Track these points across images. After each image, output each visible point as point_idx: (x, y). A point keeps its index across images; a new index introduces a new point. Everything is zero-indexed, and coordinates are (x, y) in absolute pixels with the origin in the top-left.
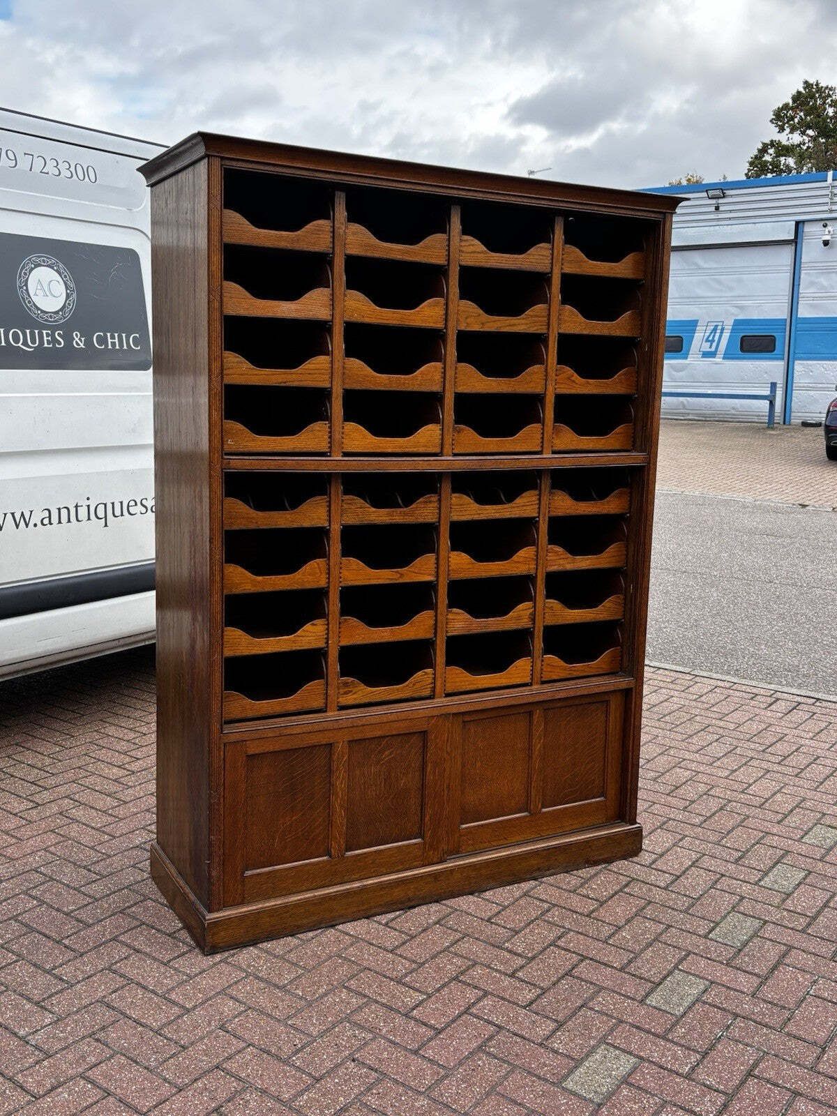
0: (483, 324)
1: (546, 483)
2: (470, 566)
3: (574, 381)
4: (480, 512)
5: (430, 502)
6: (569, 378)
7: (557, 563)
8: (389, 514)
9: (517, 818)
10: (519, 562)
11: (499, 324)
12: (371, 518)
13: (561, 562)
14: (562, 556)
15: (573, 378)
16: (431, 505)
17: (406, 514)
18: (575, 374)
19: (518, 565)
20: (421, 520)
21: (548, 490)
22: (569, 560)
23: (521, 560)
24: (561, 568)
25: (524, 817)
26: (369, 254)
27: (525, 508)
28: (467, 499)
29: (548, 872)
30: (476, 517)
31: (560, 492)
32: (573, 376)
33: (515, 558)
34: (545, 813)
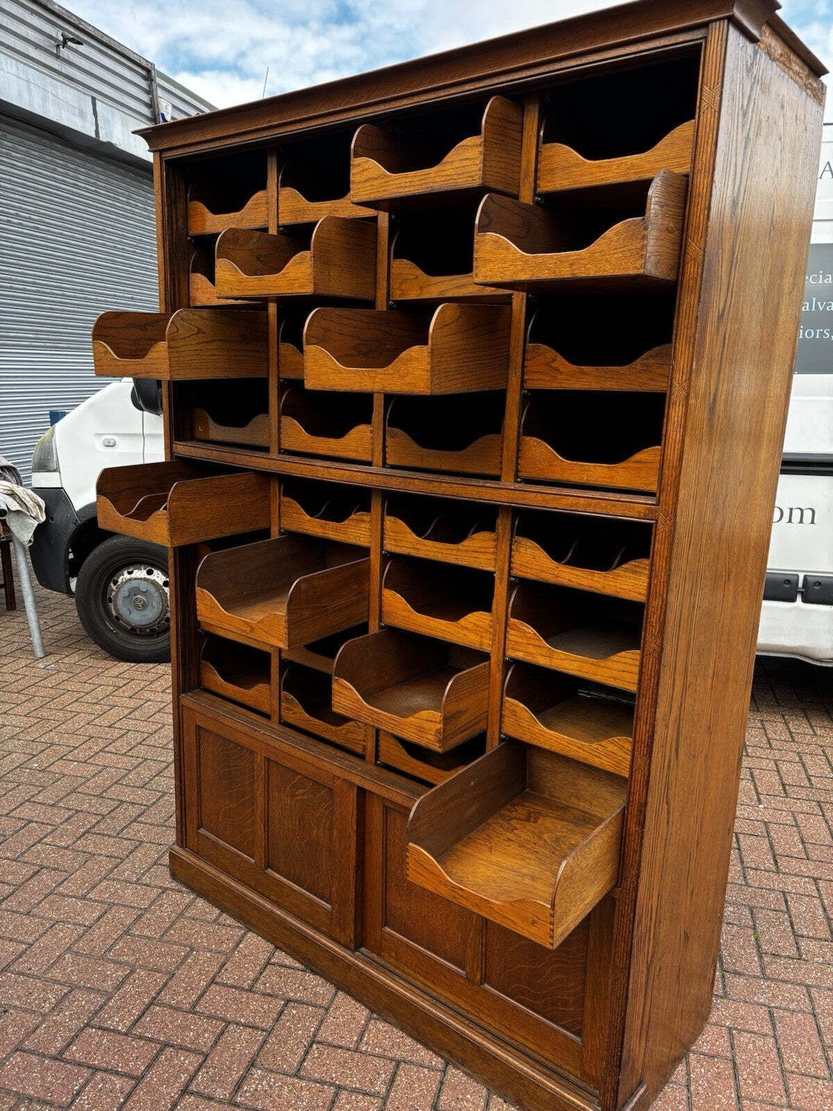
0: (421, 288)
1: (503, 524)
2: (406, 614)
3: (556, 369)
4: (419, 546)
5: (363, 521)
6: (548, 364)
7: (523, 649)
8: (322, 527)
9: (450, 970)
10: (466, 628)
11: (443, 287)
12: (305, 527)
13: (531, 649)
14: (533, 642)
15: (554, 365)
16: (364, 525)
17: (337, 530)
18: (560, 358)
19: (466, 632)
20: (352, 541)
21: (508, 537)
22: (544, 651)
23: (470, 626)
24: (529, 659)
25: (460, 976)
26: (300, 221)
27: (476, 555)
28: (402, 525)
29: (463, 1068)
30: (413, 553)
31: (531, 543)
32: (554, 360)
33: (462, 621)
34: (486, 991)
